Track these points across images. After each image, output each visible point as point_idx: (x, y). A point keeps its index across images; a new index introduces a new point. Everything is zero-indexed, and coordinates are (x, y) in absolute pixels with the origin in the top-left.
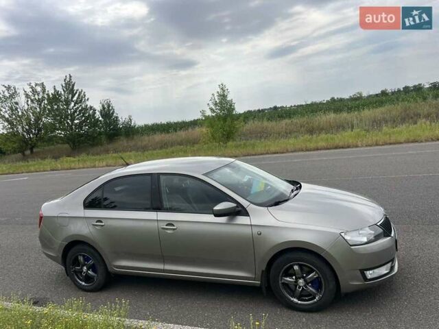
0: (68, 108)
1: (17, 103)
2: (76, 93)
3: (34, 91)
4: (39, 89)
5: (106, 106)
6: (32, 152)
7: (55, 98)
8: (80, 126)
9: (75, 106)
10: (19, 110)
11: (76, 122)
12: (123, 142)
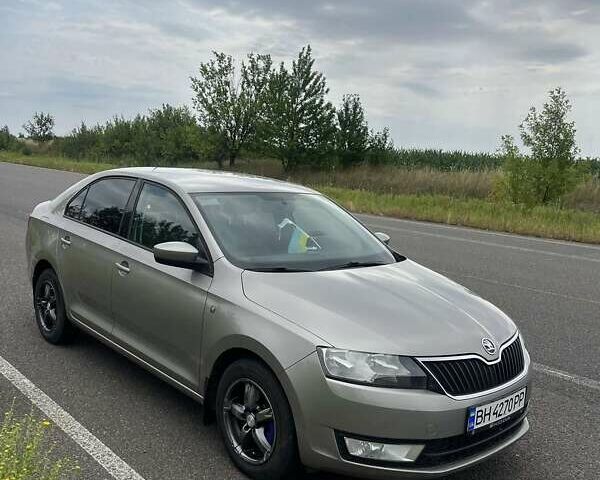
0: (294, 102)
1: (227, 84)
2: (312, 77)
3: (254, 67)
4: (261, 64)
5: (351, 106)
6: (232, 162)
7: (280, 82)
8: (305, 133)
9: (305, 99)
10: (228, 94)
11: (302, 125)
12: (362, 172)
